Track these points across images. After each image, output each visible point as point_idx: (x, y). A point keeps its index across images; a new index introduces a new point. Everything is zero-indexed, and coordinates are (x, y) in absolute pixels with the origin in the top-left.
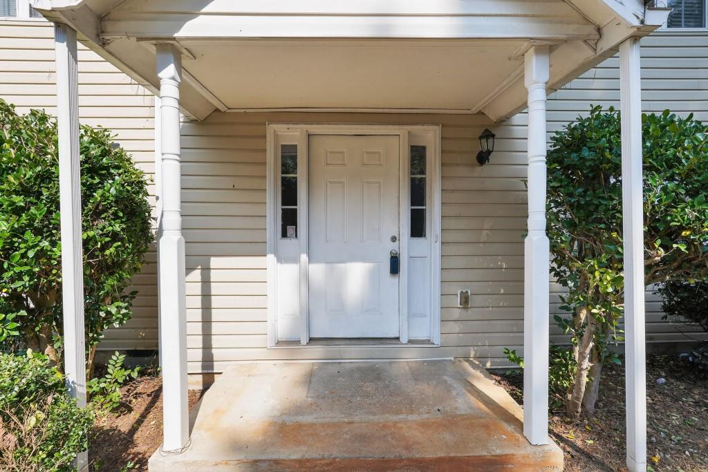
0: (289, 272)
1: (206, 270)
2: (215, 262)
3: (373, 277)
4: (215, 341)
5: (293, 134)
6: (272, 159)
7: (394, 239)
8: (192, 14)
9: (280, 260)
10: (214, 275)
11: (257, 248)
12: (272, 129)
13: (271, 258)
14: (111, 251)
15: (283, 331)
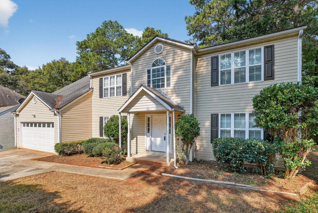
0: (148, 139)
1: (137, 138)
2: (138, 136)
3: (161, 140)
4: (138, 149)
5: (149, 116)
6: (146, 119)
7: (165, 134)
8: (130, 109)
9: (147, 137)
10: (138, 139)
11: (143, 134)
12: (146, 115)
13: (146, 136)
14: (124, 134)
15: (148, 148)
